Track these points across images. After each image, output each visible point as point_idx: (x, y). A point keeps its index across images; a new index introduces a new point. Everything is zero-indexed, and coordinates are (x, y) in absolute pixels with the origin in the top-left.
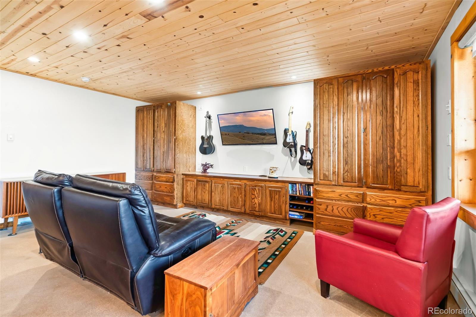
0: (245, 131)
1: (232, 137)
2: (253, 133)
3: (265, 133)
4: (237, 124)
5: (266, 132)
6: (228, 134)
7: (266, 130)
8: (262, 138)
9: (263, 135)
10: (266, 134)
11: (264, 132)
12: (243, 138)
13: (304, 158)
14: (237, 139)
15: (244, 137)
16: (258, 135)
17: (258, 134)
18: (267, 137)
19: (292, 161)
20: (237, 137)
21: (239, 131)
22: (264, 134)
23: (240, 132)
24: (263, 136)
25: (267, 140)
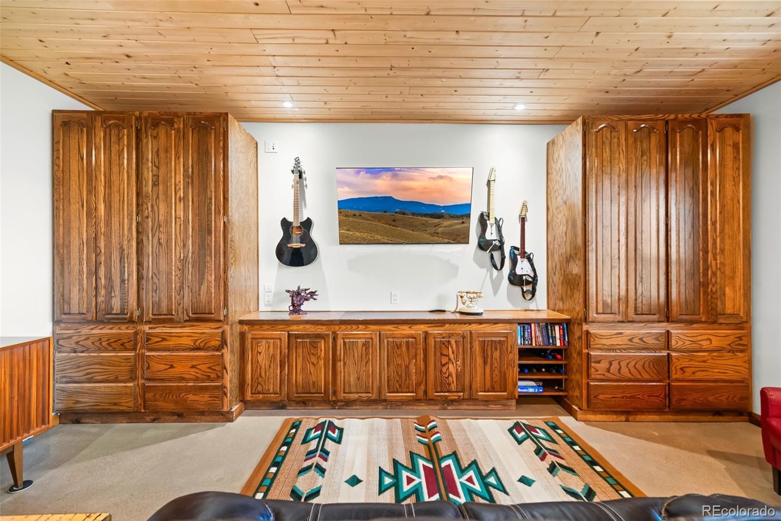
0: (398, 210)
1: (368, 220)
2: (413, 214)
3: (442, 213)
4: (379, 196)
5: (443, 211)
6: (360, 215)
7: (444, 207)
8: (435, 223)
9: (436, 218)
10: (443, 217)
11: (439, 213)
12: (393, 223)
13: (519, 271)
14: (381, 224)
15: (394, 221)
16: (426, 217)
17: (426, 215)
18: (447, 223)
19: (494, 278)
20: (379, 221)
21: (384, 210)
22: (440, 216)
23: (385, 212)
24: (436, 221)
25: (445, 227)
